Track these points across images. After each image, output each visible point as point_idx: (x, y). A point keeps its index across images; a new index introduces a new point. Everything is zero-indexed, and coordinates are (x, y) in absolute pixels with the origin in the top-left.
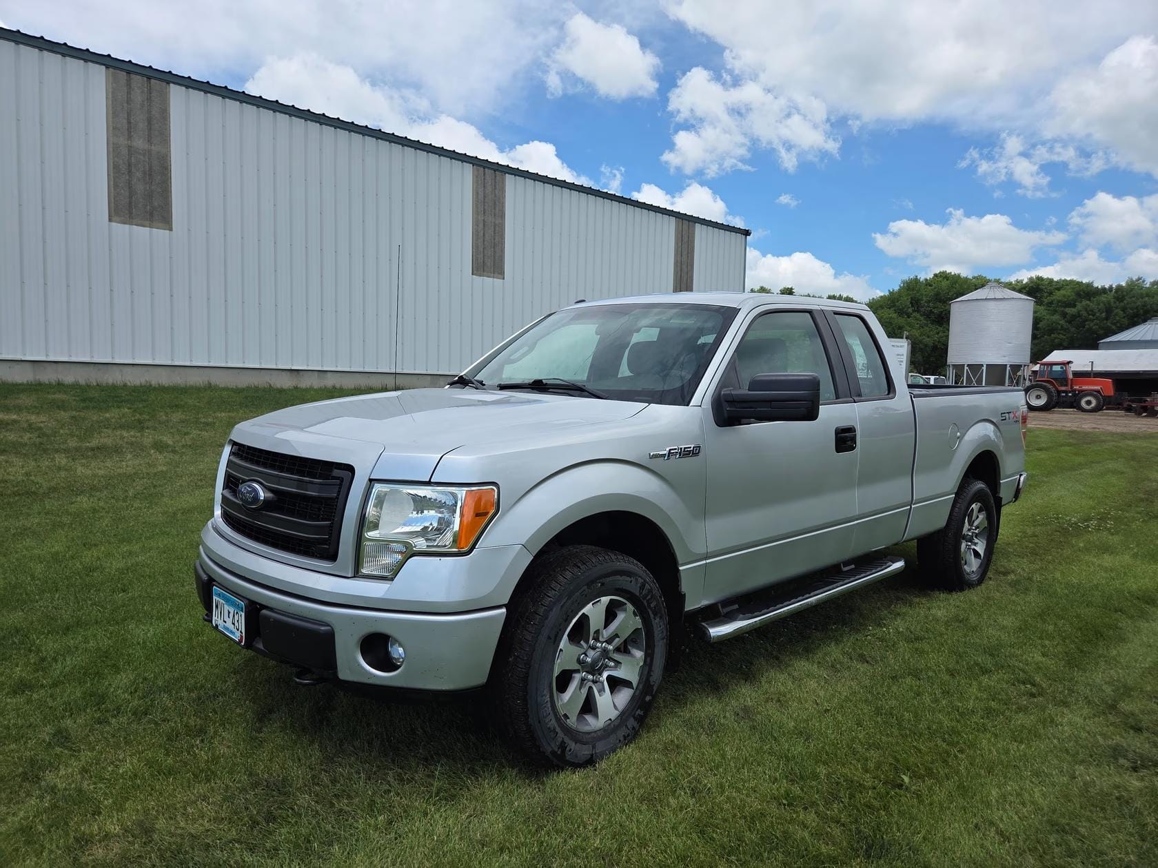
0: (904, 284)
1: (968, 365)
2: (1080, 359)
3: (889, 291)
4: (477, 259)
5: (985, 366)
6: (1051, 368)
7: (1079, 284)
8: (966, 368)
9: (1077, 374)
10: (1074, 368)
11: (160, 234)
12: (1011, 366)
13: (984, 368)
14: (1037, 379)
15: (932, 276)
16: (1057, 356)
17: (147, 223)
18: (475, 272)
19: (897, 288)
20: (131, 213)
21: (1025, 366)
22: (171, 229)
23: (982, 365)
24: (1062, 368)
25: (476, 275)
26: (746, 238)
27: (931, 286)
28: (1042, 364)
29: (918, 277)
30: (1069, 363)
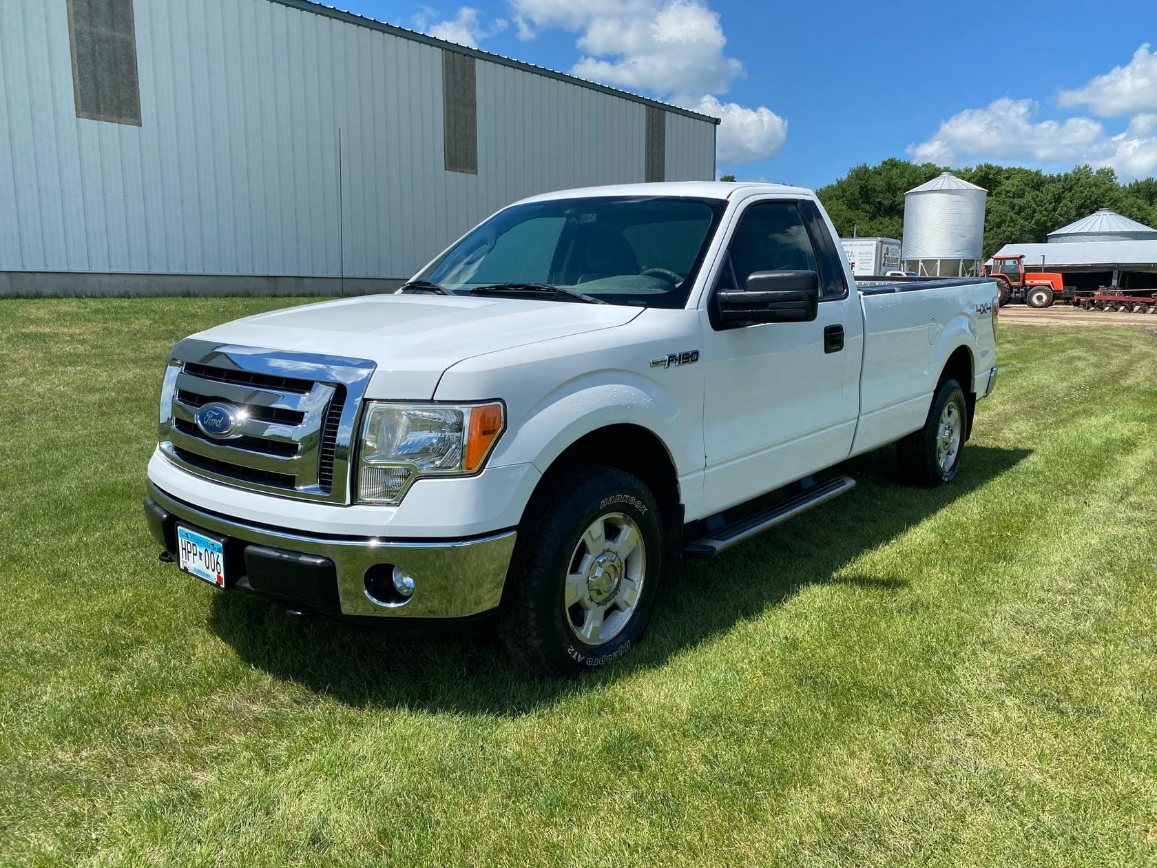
0: (852, 172)
1: (923, 261)
2: (1032, 253)
3: (837, 180)
4: (449, 153)
5: (939, 261)
6: (1004, 263)
7: (1028, 173)
8: (921, 264)
9: (1028, 269)
10: (1026, 262)
11: (129, 130)
12: (964, 261)
13: (938, 263)
14: (992, 274)
15: (881, 164)
16: (1009, 250)
17: (115, 118)
18: (447, 167)
19: (845, 177)
20: (98, 106)
21: (977, 260)
22: (140, 125)
23: (937, 261)
24: (1015, 262)
25: (449, 170)
26: (715, 126)
27: (880, 174)
28: (995, 259)
29: (867, 166)
30: (1022, 257)
